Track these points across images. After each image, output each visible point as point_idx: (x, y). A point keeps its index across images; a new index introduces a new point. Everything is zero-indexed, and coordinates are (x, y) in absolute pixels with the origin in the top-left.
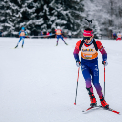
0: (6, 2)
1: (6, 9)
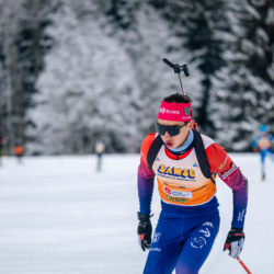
0: (243, 76)
1: (241, 89)
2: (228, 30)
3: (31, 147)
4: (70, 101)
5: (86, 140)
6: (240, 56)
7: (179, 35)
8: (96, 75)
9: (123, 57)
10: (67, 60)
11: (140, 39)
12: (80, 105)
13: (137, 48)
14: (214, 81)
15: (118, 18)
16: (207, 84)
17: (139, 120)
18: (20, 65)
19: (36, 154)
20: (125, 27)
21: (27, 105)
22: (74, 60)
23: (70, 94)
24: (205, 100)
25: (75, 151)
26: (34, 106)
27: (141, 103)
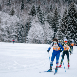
2: (59, 25)
3: (27, 42)
4: (33, 35)
5: (36, 41)
6: (60, 30)
7: (51, 26)
8: (38, 31)
9: (42, 29)
10: (33, 29)
11: (45, 26)
12: (35, 36)
13: (44, 27)
14: (56, 33)
15: (42, 23)
16: (55, 33)
17: (44, 39)
18: (26, 29)
19: (28, 43)
20: (43, 24)
21: (27, 35)
22: (34, 29)
23: (33, 34)
24: (54, 36)
25: (34, 43)
26: (28, 35)
27: (44, 36)
